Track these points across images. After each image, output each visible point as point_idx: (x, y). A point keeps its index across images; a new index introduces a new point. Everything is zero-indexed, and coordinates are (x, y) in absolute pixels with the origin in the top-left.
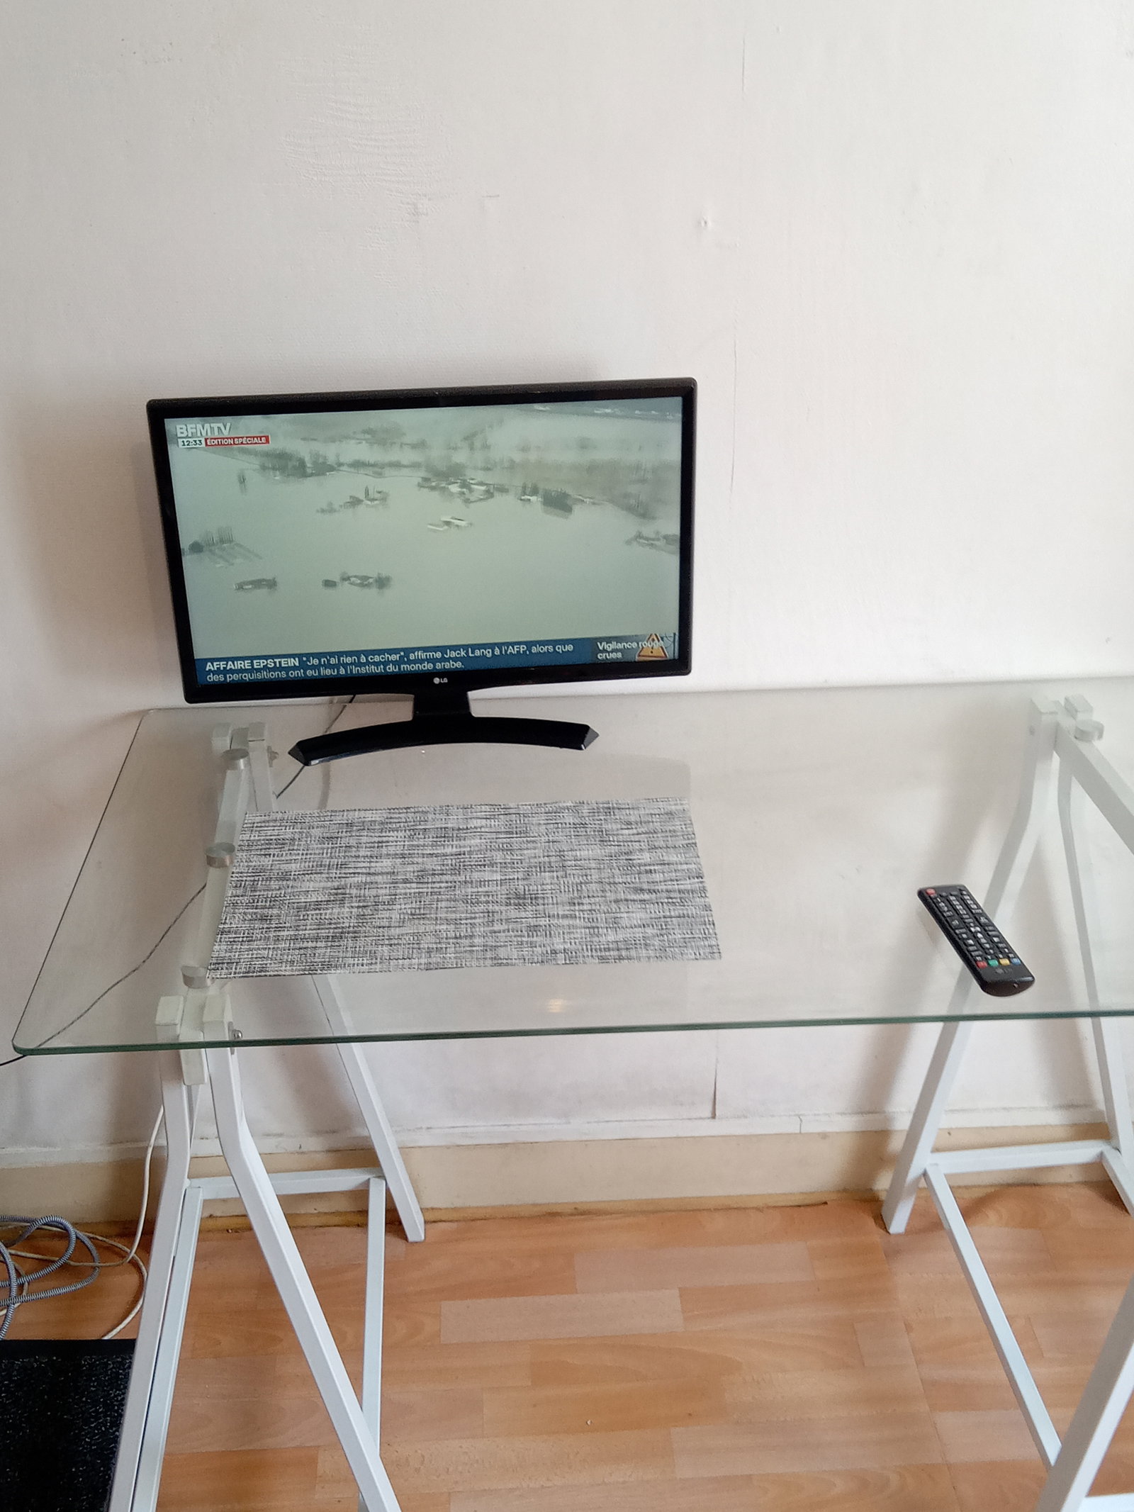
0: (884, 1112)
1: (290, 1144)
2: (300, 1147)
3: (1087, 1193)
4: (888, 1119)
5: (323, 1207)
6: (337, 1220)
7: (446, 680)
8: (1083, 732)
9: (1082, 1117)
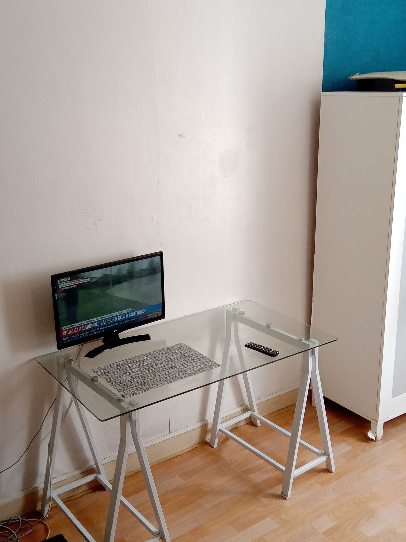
0: (205, 420)
1: (70, 475)
2: (74, 475)
3: (247, 426)
4: (207, 421)
5: (80, 491)
6: (85, 493)
7: (116, 331)
8: (241, 313)
9: (243, 407)
